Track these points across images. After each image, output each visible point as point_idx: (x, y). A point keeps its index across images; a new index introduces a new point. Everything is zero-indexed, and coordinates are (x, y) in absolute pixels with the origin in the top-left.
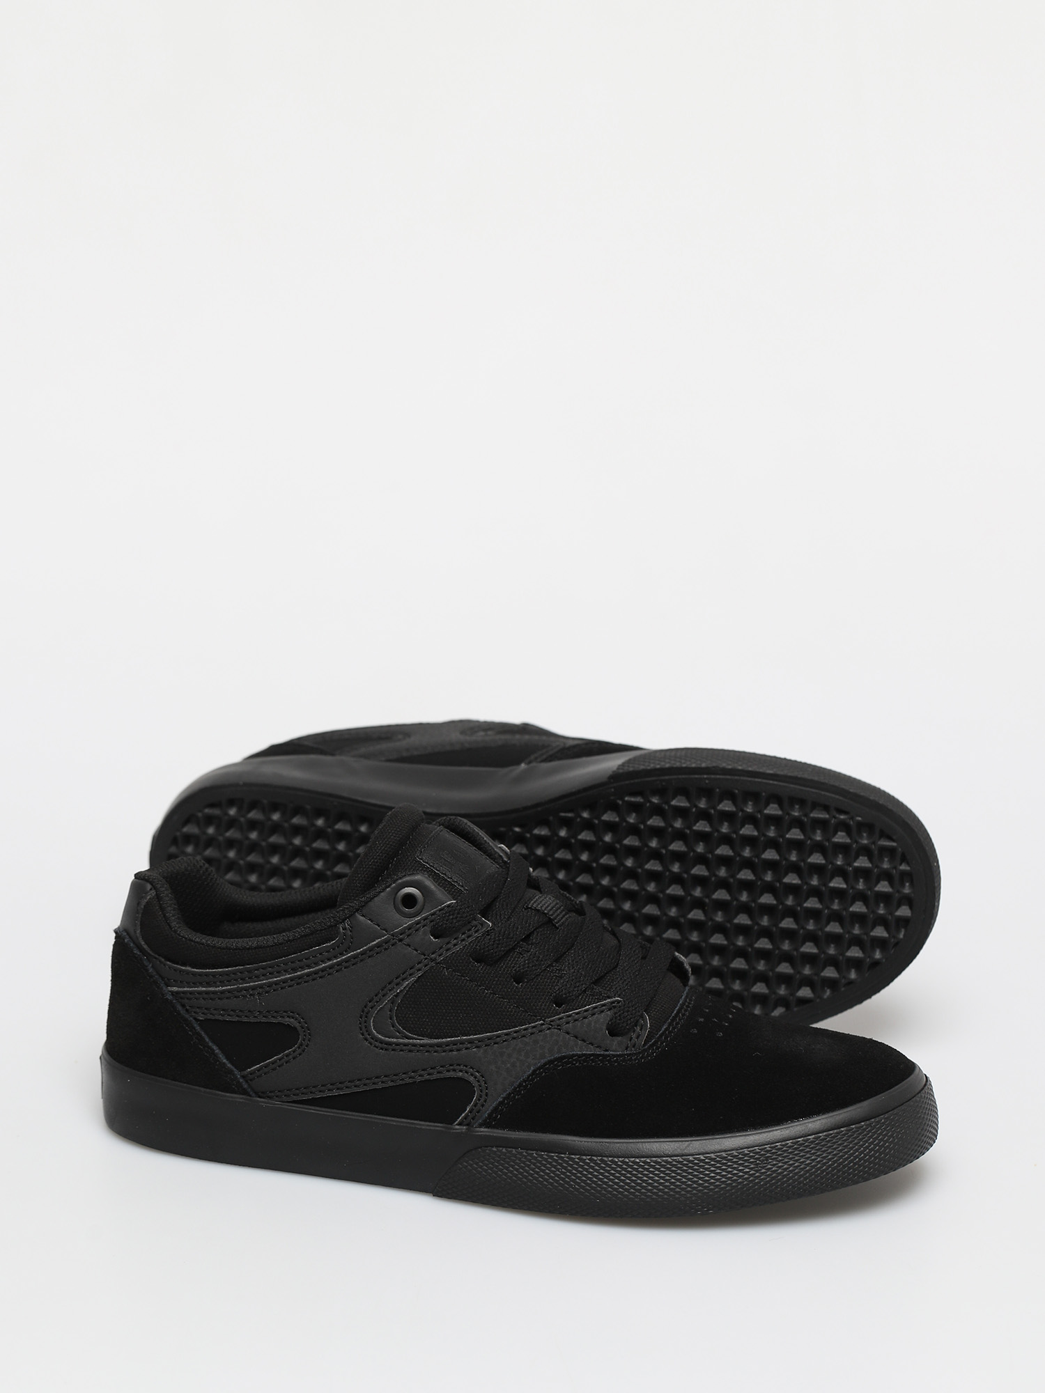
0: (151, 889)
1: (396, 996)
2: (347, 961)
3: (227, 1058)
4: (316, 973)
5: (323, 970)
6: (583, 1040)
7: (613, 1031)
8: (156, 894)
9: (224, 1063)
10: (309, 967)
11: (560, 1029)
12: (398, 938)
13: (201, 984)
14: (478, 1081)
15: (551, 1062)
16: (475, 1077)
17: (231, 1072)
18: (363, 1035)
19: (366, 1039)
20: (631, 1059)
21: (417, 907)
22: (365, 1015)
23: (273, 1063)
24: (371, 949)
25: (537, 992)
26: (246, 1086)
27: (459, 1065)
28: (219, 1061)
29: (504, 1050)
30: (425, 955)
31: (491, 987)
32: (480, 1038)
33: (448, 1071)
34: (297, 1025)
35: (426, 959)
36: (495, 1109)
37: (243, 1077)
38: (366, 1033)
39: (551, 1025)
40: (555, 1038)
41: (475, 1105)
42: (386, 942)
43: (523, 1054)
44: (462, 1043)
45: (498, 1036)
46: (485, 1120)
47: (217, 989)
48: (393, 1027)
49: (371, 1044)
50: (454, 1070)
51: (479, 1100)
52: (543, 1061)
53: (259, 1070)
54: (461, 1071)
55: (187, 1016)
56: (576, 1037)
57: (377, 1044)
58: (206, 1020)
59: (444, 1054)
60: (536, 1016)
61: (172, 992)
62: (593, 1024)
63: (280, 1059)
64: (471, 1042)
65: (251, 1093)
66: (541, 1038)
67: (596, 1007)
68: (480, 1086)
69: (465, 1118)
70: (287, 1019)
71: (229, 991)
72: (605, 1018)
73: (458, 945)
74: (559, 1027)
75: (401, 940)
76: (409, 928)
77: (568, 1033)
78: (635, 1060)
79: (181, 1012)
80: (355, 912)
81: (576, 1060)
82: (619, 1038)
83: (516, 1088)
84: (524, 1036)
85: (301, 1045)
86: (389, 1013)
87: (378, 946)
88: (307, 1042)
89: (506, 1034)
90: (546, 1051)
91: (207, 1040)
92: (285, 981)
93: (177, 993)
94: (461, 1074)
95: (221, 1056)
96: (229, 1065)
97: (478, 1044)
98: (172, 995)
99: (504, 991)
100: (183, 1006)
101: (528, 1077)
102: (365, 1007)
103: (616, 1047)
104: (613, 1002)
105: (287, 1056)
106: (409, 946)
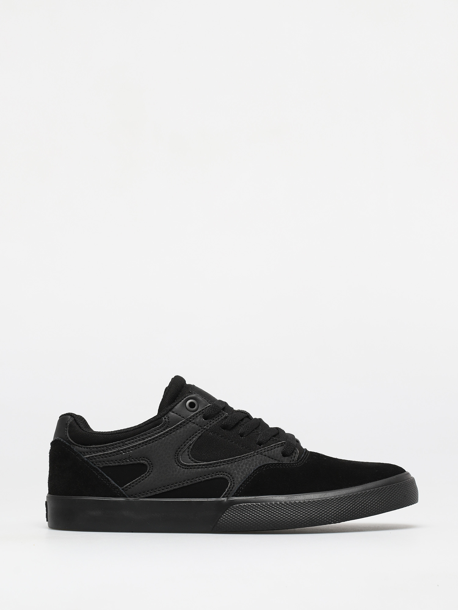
0: (71, 418)
1: (190, 445)
2: (167, 432)
3: (115, 482)
4: (153, 439)
5: (157, 437)
6: (272, 459)
7: (284, 455)
8: (74, 419)
9: (114, 484)
10: (150, 437)
11: (262, 455)
12: (189, 420)
13: (100, 451)
14: (230, 478)
15: (261, 467)
16: (228, 477)
17: (117, 488)
18: (177, 463)
19: (178, 465)
20: (293, 465)
21: (196, 407)
22: (177, 454)
23: (136, 481)
24: (178, 426)
25: (250, 440)
26: (124, 493)
27: (221, 472)
28: (111, 484)
29: (240, 464)
30: (201, 427)
31: (230, 439)
32: (228, 460)
33: (216, 475)
34: (146, 463)
35: (202, 428)
36: (239, 489)
37: (123, 489)
38: (178, 463)
39: (258, 453)
40: (260, 458)
41: (229, 488)
42: (184, 422)
43: (248, 465)
44: (221, 462)
45: (236, 459)
46: (235, 494)
47: (109, 452)
48: (190, 459)
49: (181, 467)
50: (218, 474)
51: (231, 486)
52: (257, 467)
53: (129, 485)
54: (221, 474)
55: (95, 466)
56: (269, 457)
57: (183, 467)
58: (104, 467)
59: (214, 468)
60: (251, 450)
61: (87, 457)
62: (276, 452)
63: (139, 479)
64: (224, 462)
65: (127, 496)
66: (255, 458)
67: (276, 445)
68: (231, 480)
69: (225, 494)
70: (142, 461)
71: (114, 452)
72: (280, 449)
73: (214, 422)
74: (261, 454)
75: (190, 421)
76: (193, 416)
77: (266, 456)
78: (295, 465)
79: (92, 465)
80: (169, 411)
81: (271, 466)
82: (287, 458)
83: (247, 478)
84: (247, 458)
85: (149, 471)
86: (187, 453)
87: (181, 424)
88: (151, 470)
89: (240, 458)
90: (258, 463)
91: (105, 475)
92: (139, 444)
93: (89, 457)
94: (222, 476)
95: (112, 481)
96: (116, 485)
97: (228, 462)
98: (87, 459)
99: (236, 440)
100: (93, 463)
101: (252, 474)
102: (177, 451)
103: (286, 460)
104: (282, 443)
105: (142, 477)
106: (194, 423)
